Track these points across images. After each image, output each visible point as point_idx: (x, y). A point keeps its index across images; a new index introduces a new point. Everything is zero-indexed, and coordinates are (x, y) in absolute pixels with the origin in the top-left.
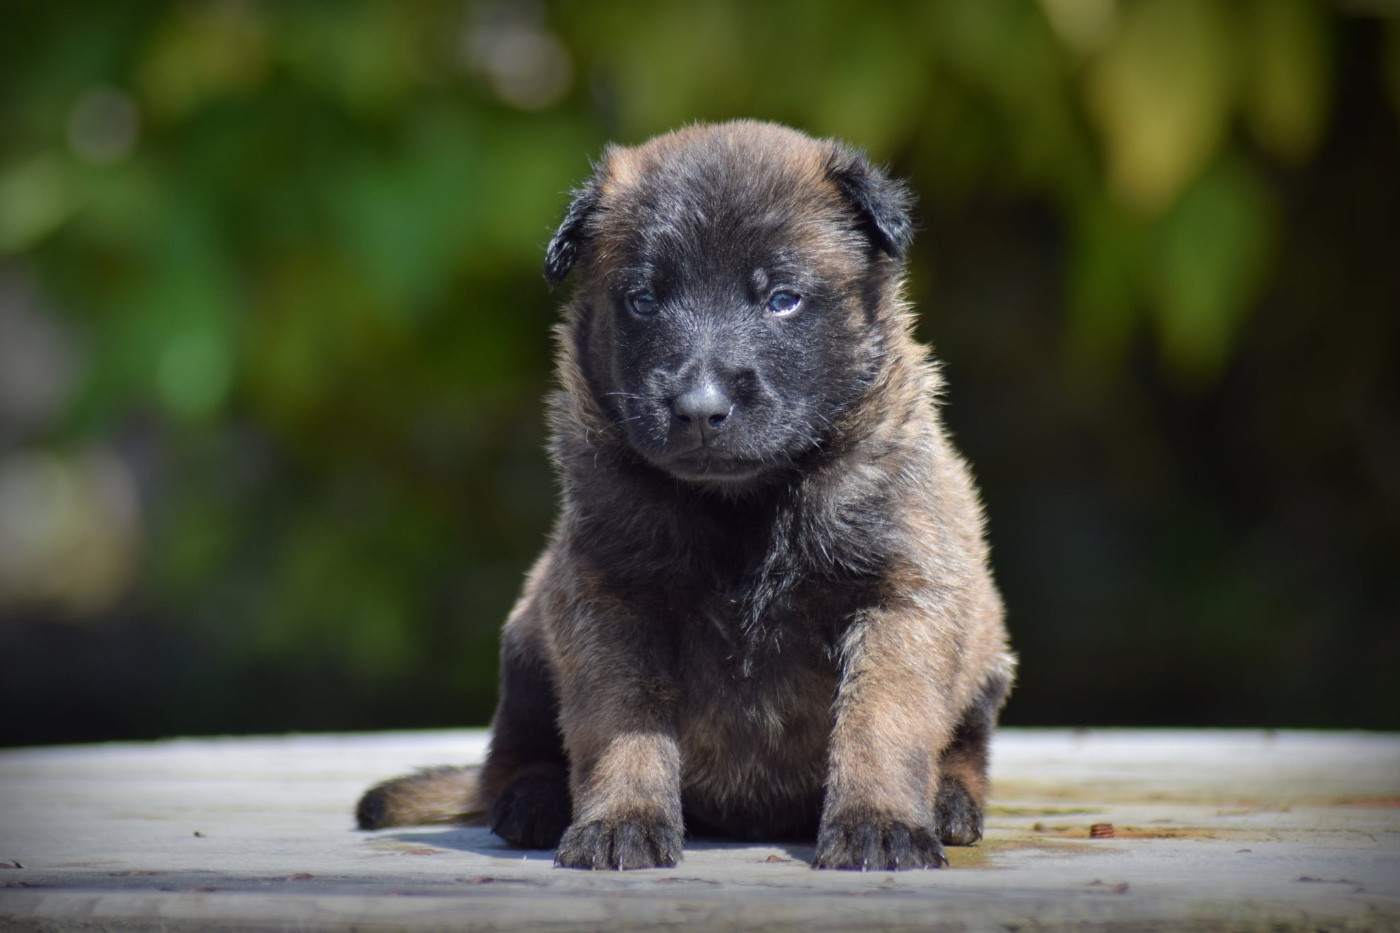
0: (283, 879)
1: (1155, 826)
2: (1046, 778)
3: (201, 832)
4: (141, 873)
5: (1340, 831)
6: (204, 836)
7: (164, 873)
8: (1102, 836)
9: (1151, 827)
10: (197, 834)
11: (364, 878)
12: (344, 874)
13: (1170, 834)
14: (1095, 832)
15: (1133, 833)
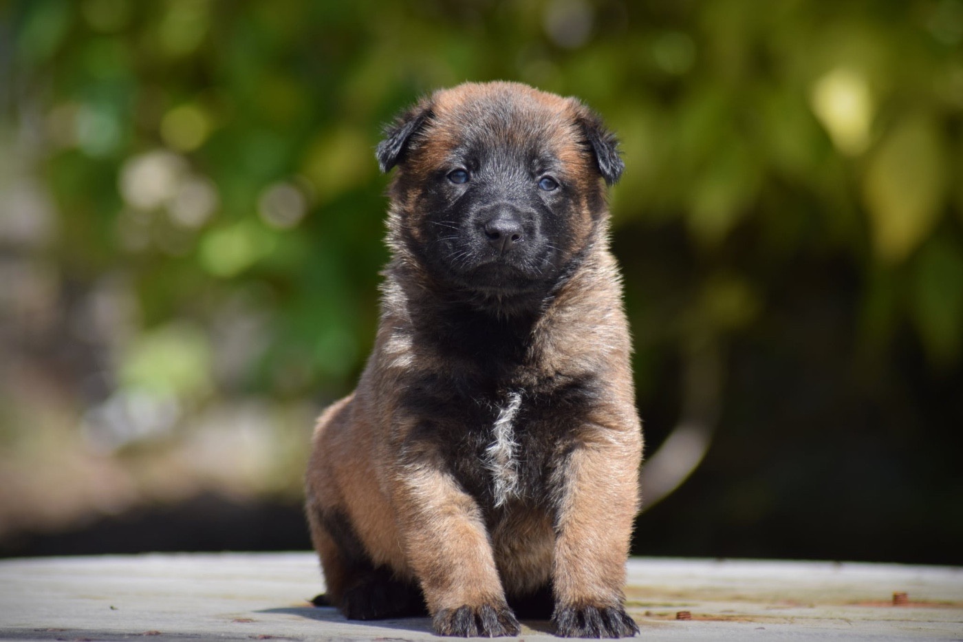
0: (140, 635)
1: (722, 614)
2: (674, 586)
3: (115, 606)
4: (55, 630)
5: (835, 619)
6: (116, 609)
7: (70, 630)
8: (683, 619)
9: (718, 614)
10: (112, 608)
11: (192, 635)
12: (181, 632)
13: (729, 619)
14: (679, 616)
15: (705, 617)
